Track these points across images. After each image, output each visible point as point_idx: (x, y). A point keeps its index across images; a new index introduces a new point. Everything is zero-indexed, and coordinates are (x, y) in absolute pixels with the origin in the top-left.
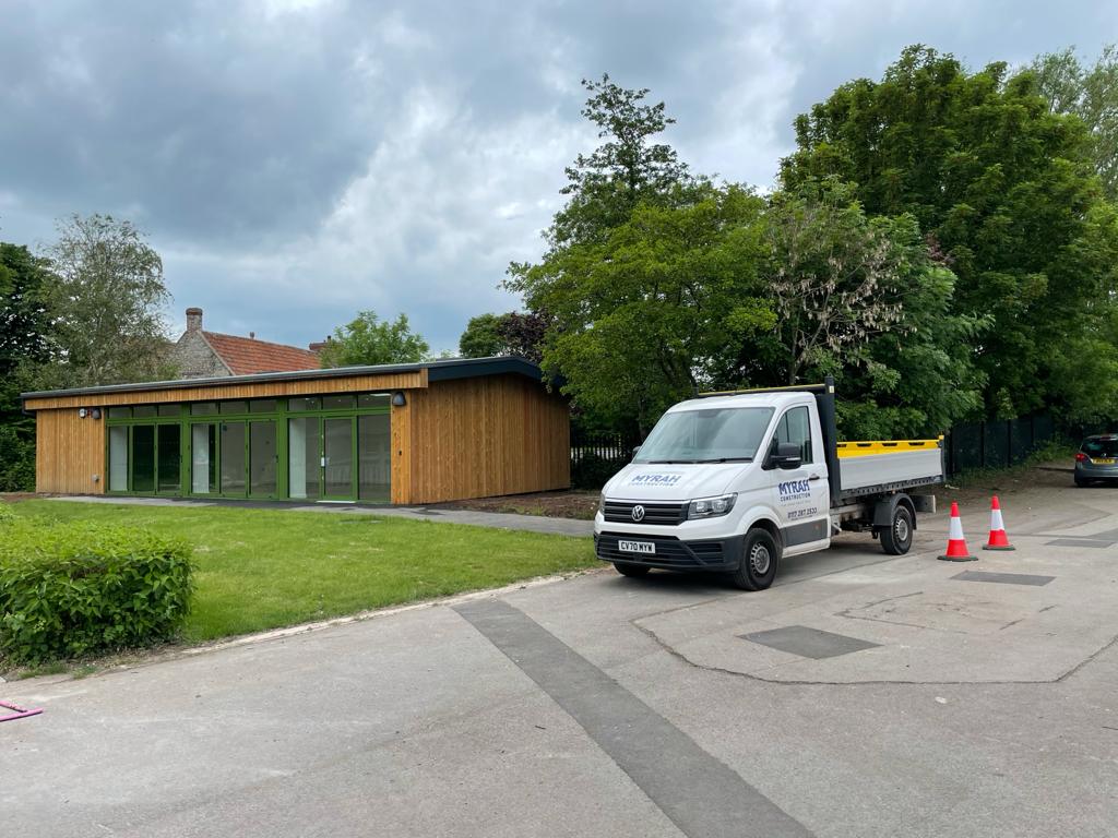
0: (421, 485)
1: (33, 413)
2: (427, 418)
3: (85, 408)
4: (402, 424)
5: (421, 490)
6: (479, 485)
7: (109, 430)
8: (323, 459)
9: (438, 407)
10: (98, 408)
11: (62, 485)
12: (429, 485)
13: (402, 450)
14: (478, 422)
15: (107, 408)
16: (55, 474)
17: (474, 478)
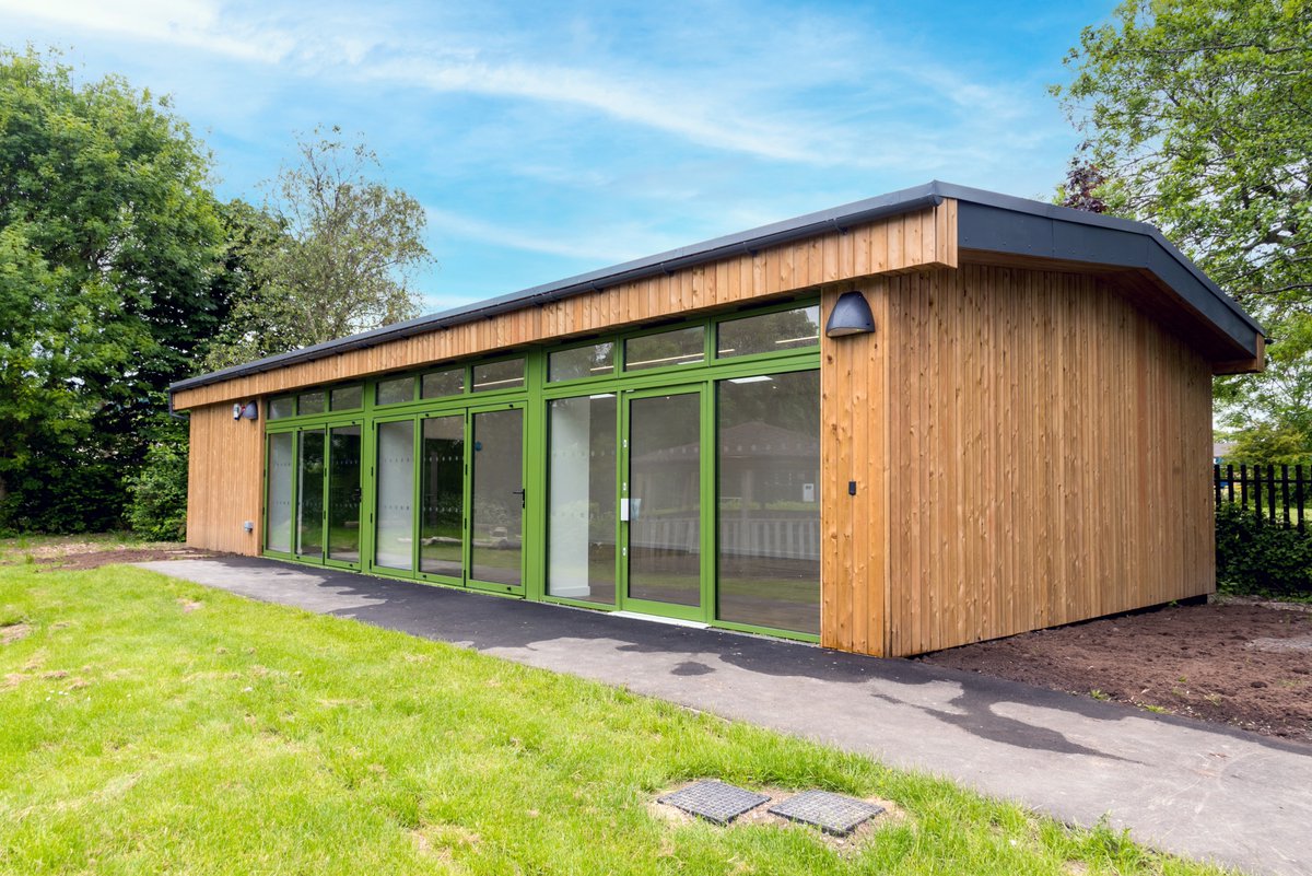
0: (916, 595)
1: (186, 415)
2: (932, 379)
3: (237, 401)
4: (860, 393)
5: (916, 609)
6: (1052, 590)
7: (270, 439)
8: (624, 502)
9: (958, 350)
10: (253, 400)
11: (213, 535)
12: (935, 593)
13: (856, 477)
14: (1048, 406)
15: (263, 399)
16: (206, 516)
17: (1041, 571)
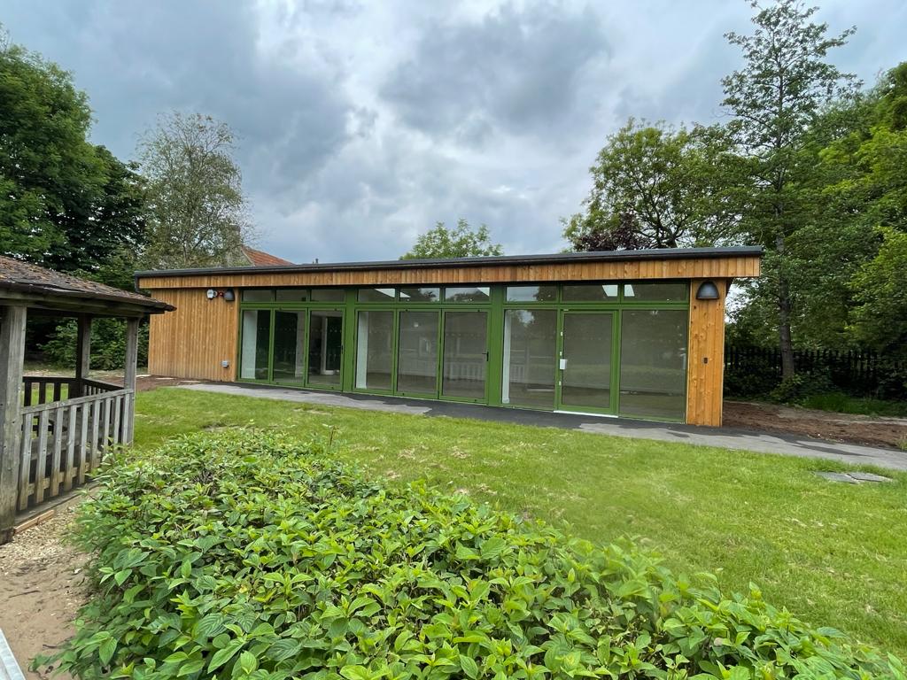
3: (214, 289)
7: (243, 314)
10: (231, 289)
11: (181, 369)
13: (707, 356)
15: (242, 289)
16: (172, 357)
